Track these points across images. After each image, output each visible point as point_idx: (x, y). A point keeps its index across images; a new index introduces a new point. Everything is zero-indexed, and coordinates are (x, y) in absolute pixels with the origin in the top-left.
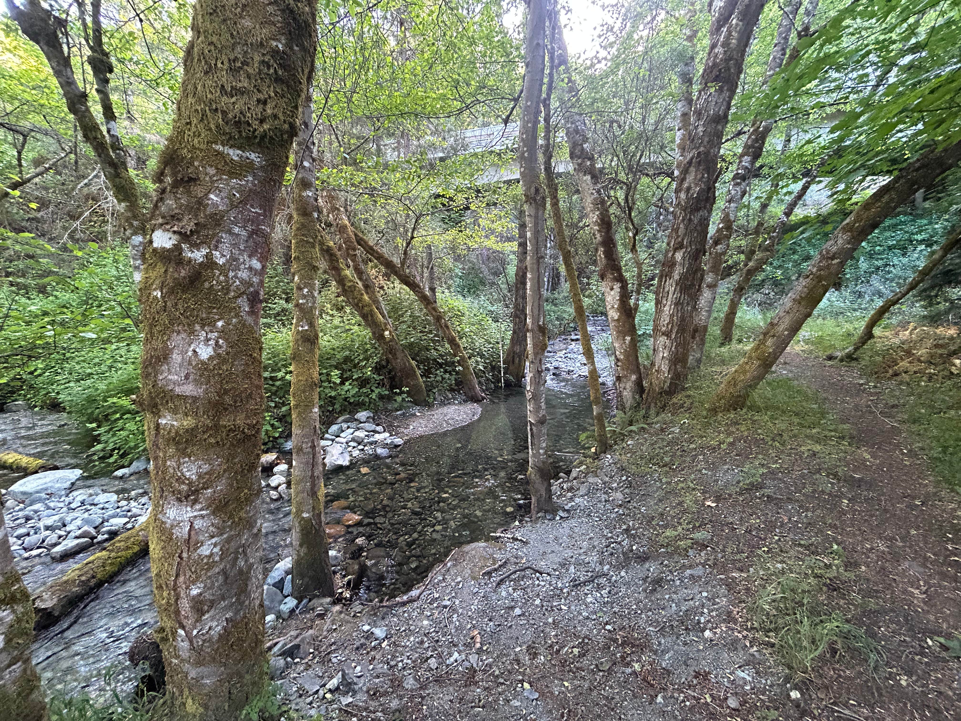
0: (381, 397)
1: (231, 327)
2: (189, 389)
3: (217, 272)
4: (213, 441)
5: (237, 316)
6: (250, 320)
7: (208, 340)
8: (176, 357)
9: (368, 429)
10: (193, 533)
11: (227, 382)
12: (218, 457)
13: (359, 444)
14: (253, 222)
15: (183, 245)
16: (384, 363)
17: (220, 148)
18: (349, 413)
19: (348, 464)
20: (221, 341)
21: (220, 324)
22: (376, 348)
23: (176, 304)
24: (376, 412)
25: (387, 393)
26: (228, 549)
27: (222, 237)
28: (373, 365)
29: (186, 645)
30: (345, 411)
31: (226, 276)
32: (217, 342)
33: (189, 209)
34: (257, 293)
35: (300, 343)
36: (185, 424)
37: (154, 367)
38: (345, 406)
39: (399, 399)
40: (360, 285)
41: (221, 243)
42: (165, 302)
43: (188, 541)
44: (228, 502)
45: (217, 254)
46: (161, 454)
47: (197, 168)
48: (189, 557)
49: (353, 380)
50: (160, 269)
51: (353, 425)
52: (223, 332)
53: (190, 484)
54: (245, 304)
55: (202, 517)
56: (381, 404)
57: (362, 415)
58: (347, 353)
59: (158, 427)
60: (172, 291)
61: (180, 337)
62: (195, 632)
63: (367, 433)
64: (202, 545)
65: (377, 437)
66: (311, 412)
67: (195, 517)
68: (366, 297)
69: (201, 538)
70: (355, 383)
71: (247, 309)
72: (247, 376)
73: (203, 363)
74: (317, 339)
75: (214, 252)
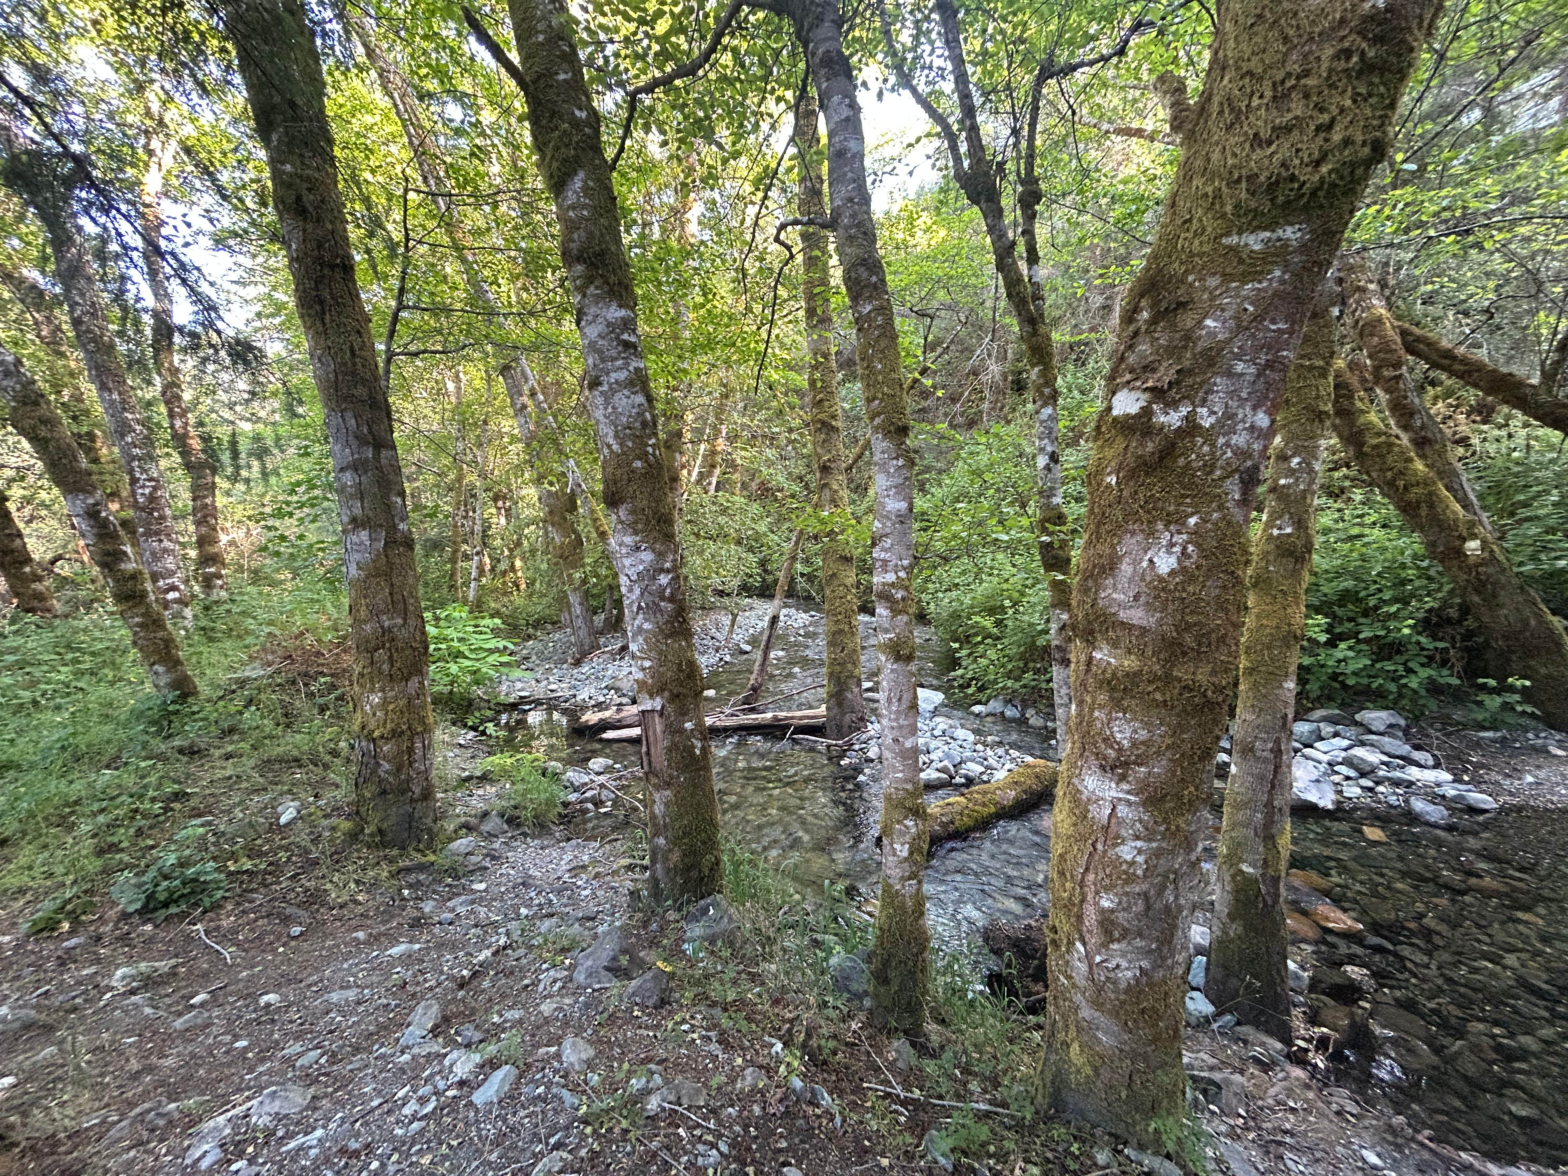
0: (1434, 689)
1: (1209, 525)
2: (1136, 616)
3: (1200, 440)
4: (1158, 696)
5: (1221, 507)
6: (1237, 514)
7: (1172, 545)
8: (1126, 568)
9: (1388, 749)
10: (1113, 820)
11: (1192, 612)
12: (1161, 724)
13: (1363, 775)
14: (1270, 348)
15: (1155, 406)
16: (1453, 613)
17: (1234, 240)
18: (1342, 706)
19: (1330, 806)
20: (1190, 548)
21: (1192, 521)
22: (1430, 578)
23: (1136, 492)
24: (1417, 719)
25: (1455, 681)
26: (1155, 866)
27: (1215, 384)
28: (1421, 615)
29: (1083, 967)
30: (1330, 699)
31: (1213, 445)
32: (1185, 548)
33: (1171, 351)
34: (1256, 468)
35: (1271, 558)
36: (1126, 663)
37: (1096, 581)
38: (1331, 688)
39: (1493, 702)
40: (1405, 440)
41: (1213, 392)
42: (1121, 490)
43: (1106, 828)
44: (1166, 795)
45: (1204, 411)
46: (1088, 699)
47: (1191, 285)
48: (1105, 852)
49: (1359, 641)
50: (1120, 444)
51: (1352, 732)
52: (1196, 534)
53: (1120, 750)
54: (1236, 488)
55: (1129, 803)
56: (1433, 704)
57: (1377, 718)
58: (1350, 584)
59: (1090, 661)
60: (1132, 474)
61: (1134, 541)
62: (1098, 959)
63: (1386, 759)
64: (1122, 843)
65: (1413, 773)
66: (1281, 687)
67: (1120, 799)
68: (1419, 465)
69: (1123, 833)
70: (1364, 647)
71: (1237, 497)
72: (1222, 606)
73: (1161, 579)
74: (1310, 552)
75: (1199, 410)
